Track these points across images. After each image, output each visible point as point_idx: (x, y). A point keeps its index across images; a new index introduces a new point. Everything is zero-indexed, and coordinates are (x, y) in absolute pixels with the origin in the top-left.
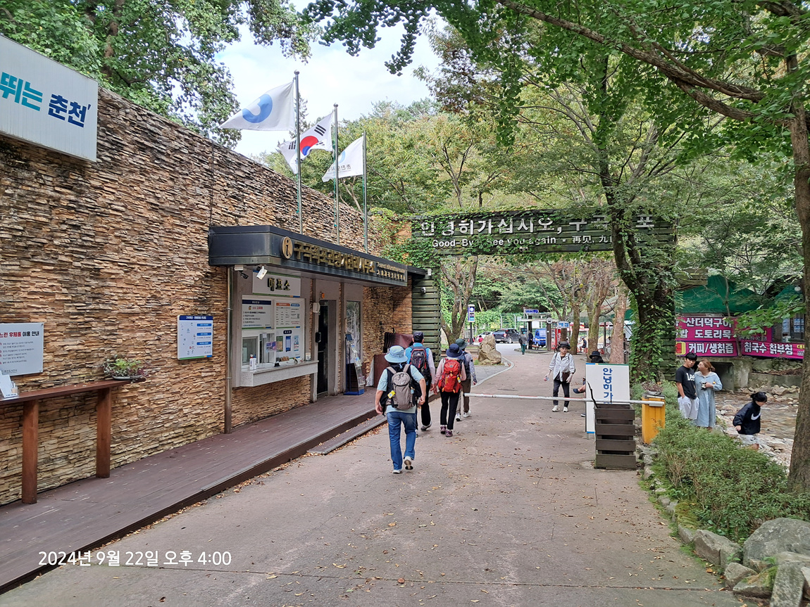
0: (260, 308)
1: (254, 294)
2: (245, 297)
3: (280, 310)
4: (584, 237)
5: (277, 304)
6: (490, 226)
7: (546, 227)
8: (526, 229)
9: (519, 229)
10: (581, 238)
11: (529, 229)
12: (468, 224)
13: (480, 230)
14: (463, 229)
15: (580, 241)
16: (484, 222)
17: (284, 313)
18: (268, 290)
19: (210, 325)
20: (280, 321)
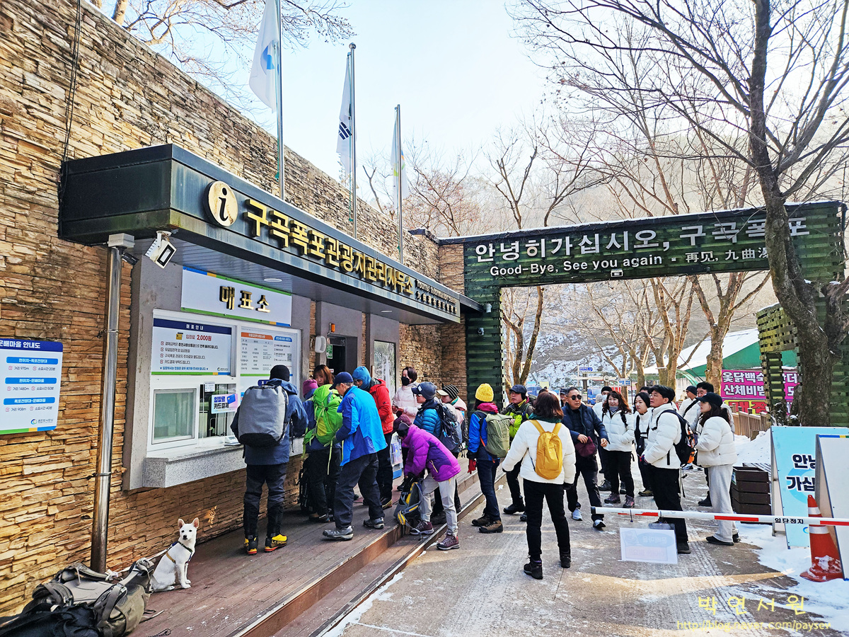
0: (203, 338)
1: (184, 310)
2: (159, 314)
3: (251, 346)
4: (702, 253)
5: (244, 335)
6: (568, 246)
7: (646, 243)
8: (618, 246)
9: (608, 247)
10: (699, 255)
11: (622, 248)
12: (538, 244)
13: (554, 252)
14: (532, 251)
15: (697, 259)
16: (560, 241)
17: (261, 352)
18: (220, 308)
19: (55, 361)
20: (250, 364)
